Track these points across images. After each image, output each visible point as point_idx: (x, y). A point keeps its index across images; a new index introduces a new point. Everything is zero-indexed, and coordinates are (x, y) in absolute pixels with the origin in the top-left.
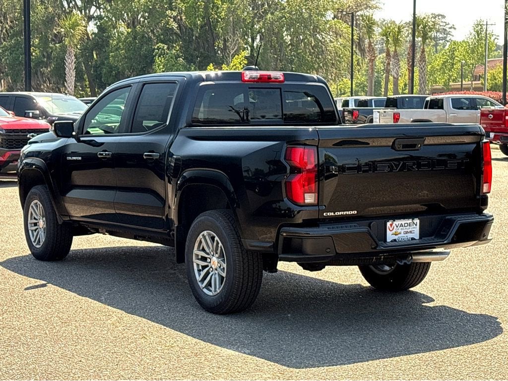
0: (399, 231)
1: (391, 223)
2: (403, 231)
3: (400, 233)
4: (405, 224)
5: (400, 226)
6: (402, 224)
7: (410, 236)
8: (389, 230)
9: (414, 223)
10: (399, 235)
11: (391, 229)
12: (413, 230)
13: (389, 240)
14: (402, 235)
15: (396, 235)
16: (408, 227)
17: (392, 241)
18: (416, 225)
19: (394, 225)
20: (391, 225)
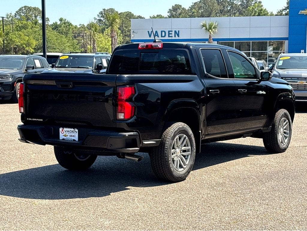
0: (67, 134)
1: (62, 129)
2: (69, 135)
3: (67, 136)
4: (70, 131)
5: (67, 132)
6: (68, 130)
7: (73, 138)
8: (61, 132)
9: (75, 131)
10: (67, 137)
11: (63, 133)
12: (75, 135)
13: (61, 138)
14: (69, 137)
15: (65, 136)
16: (72, 133)
17: (62, 139)
18: (77, 133)
19: (64, 130)
20: (63, 130)
